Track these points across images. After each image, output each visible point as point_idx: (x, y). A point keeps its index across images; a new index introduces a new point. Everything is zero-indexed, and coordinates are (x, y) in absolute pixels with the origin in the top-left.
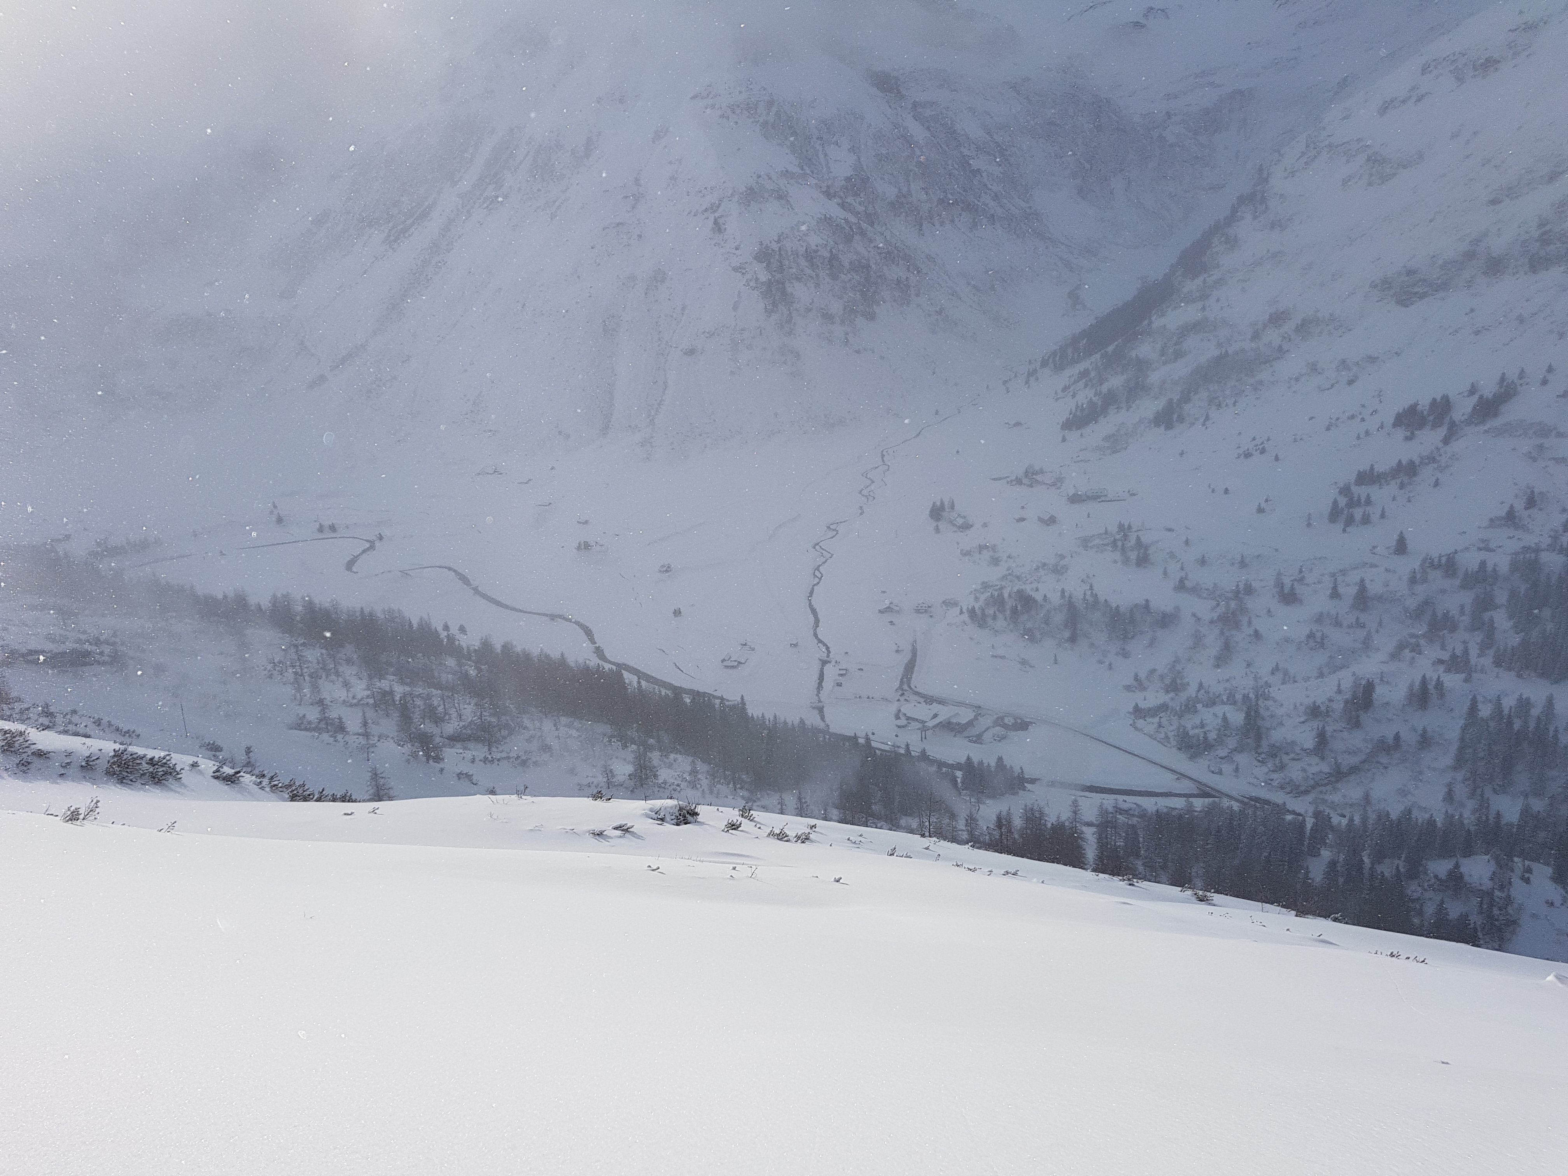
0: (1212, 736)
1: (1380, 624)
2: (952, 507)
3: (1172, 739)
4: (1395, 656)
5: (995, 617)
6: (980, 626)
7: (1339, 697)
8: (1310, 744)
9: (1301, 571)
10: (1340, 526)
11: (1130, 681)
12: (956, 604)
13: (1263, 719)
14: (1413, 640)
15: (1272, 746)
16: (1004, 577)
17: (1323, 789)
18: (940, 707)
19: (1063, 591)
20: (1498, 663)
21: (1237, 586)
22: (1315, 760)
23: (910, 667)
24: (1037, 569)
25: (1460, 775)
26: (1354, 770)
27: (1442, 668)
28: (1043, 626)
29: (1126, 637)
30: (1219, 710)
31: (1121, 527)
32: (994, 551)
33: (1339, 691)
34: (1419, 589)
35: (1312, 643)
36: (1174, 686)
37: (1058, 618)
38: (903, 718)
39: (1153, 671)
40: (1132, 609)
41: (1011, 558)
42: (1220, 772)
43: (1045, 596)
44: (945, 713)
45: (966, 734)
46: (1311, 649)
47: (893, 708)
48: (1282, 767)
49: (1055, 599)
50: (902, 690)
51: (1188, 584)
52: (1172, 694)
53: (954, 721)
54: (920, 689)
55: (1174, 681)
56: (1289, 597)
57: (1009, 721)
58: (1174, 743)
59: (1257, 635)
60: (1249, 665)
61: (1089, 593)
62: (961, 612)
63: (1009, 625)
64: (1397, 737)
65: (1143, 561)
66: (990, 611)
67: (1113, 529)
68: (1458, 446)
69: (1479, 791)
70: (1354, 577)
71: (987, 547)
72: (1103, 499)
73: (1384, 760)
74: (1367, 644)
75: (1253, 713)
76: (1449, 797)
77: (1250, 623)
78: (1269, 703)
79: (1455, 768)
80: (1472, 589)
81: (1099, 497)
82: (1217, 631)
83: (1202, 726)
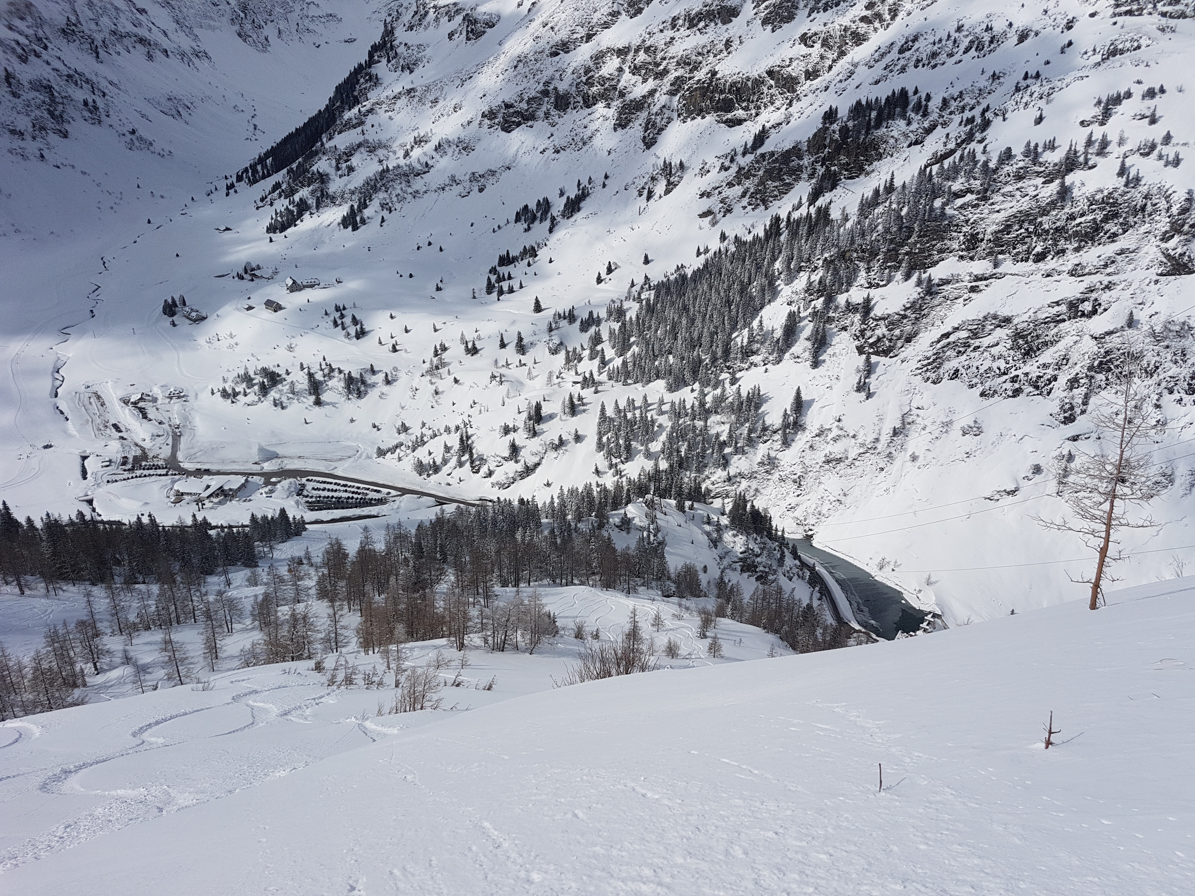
0: (439, 460)
1: (535, 363)
2: (184, 303)
4: (547, 384)
5: (245, 393)
6: (233, 403)
7: (519, 417)
8: (506, 453)
9: (476, 331)
10: (494, 296)
13: (472, 440)
15: (482, 459)
17: (519, 482)
18: (210, 478)
19: (301, 365)
21: (436, 347)
22: (512, 464)
25: (601, 456)
26: (537, 465)
27: (577, 387)
28: (289, 395)
29: (360, 396)
30: (441, 440)
31: (337, 307)
33: (519, 413)
34: (555, 334)
35: (494, 382)
37: (302, 388)
40: (361, 373)
43: (287, 370)
45: (240, 496)
46: (495, 386)
49: (296, 371)
52: (403, 435)
53: (226, 488)
54: (187, 466)
56: (473, 351)
59: (456, 381)
60: (454, 404)
62: (213, 393)
63: (259, 398)
64: (561, 438)
65: (360, 334)
66: (240, 389)
67: (331, 310)
68: (559, 234)
69: (614, 464)
70: (513, 331)
72: (316, 287)
75: (464, 438)
76: (597, 471)
77: (449, 374)
78: (474, 429)
79: (597, 453)
80: (586, 331)
81: (314, 286)
82: (427, 383)
83: (430, 454)
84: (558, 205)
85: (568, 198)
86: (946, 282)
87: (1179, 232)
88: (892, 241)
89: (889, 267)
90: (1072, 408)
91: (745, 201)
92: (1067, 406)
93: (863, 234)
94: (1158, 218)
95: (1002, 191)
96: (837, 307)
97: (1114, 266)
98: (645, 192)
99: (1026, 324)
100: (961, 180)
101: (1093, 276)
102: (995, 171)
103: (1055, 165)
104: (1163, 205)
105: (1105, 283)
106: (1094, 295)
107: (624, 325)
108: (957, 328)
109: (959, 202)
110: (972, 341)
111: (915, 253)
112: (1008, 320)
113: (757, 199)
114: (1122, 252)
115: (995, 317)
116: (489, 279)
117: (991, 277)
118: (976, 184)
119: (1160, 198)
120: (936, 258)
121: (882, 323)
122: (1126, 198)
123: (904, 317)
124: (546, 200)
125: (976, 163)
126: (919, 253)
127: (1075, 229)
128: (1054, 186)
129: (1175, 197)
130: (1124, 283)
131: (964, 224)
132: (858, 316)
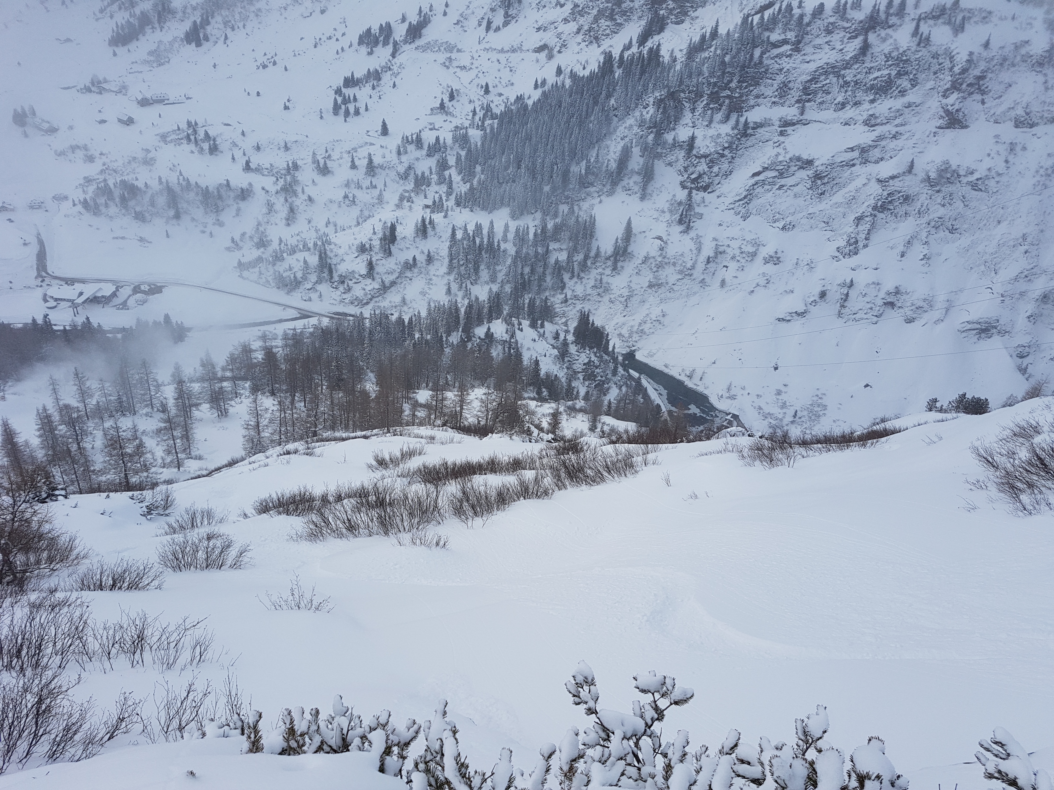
0: (299, 275)
1: (385, 185)
2: (34, 113)
3: (271, 282)
4: (398, 206)
5: (107, 206)
6: (95, 214)
7: (375, 237)
8: (364, 271)
9: (327, 151)
10: (341, 118)
11: (229, 244)
12: (66, 198)
13: (331, 258)
14: (407, 194)
15: (341, 276)
16: (102, 172)
17: (377, 299)
18: (81, 285)
19: (160, 178)
20: (458, 204)
21: (288, 165)
22: (369, 281)
23: (41, 257)
24: (129, 162)
25: (452, 278)
26: (393, 283)
27: (428, 210)
28: (150, 208)
29: (218, 210)
30: (300, 256)
31: (189, 124)
32: (86, 150)
33: (374, 233)
34: (404, 158)
35: (347, 202)
36: (262, 243)
37: (162, 201)
38: (51, 300)
39: (243, 234)
40: (218, 188)
41: (104, 155)
42: (310, 300)
43: (146, 183)
44: (89, 290)
45: (111, 304)
46: (348, 206)
47: (39, 293)
48: (349, 289)
49: (155, 185)
50: (42, 277)
51: (252, 166)
52: (262, 249)
53: (99, 294)
54: (57, 274)
55: (261, 240)
56: (324, 171)
57: (144, 288)
58: (273, 284)
59: (310, 199)
60: (309, 222)
61: (181, 178)
62: (74, 205)
63: (120, 210)
64: (414, 259)
65: (214, 149)
66: (101, 200)
67: (184, 126)
68: (400, 59)
69: (464, 285)
70: (363, 153)
71: (78, 147)
72: (166, 102)
73: (409, 274)
74: (380, 198)
75: (323, 255)
76: (449, 291)
77: (303, 192)
78: (332, 246)
79: (449, 273)
80: (433, 156)
81: (163, 101)
82: (282, 200)
83: (290, 269)
84: (400, 32)
85: (410, 23)
86: (758, 126)
87: (959, 90)
88: (715, 84)
89: (712, 109)
90: (856, 242)
91: (580, 38)
92: (853, 240)
93: (690, 76)
94: (942, 76)
95: (813, 43)
96: (665, 143)
97: (901, 118)
98: (484, 24)
99: (824, 166)
100: (778, 31)
101: (884, 126)
102: (808, 24)
103: (861, 22)
104: (947, 64)
105: (893, 132)
106: (883, 143)
107: (469, 151)
108: (767, 168)
109: (776, 51)
110: (779, 181)
111: (736, 98)
112: (810, 163)
113: (590, 36)
114: (909, 106)
115: (799, 159)
116: (335, 99)
117: (799, 122)
118: (791, 35)
119: (945, 58)
120: (752, 102)
121: (703, 160)
122: (917, 56)
123: (723, 156)
124: (388, 25)
125: (792, 16)
126: (739, 97)
127: (872, 82)
128: (858, 43)
129: (958, 58)
130: (909, 134)
131: (777, 72)
132: (683, 153)
